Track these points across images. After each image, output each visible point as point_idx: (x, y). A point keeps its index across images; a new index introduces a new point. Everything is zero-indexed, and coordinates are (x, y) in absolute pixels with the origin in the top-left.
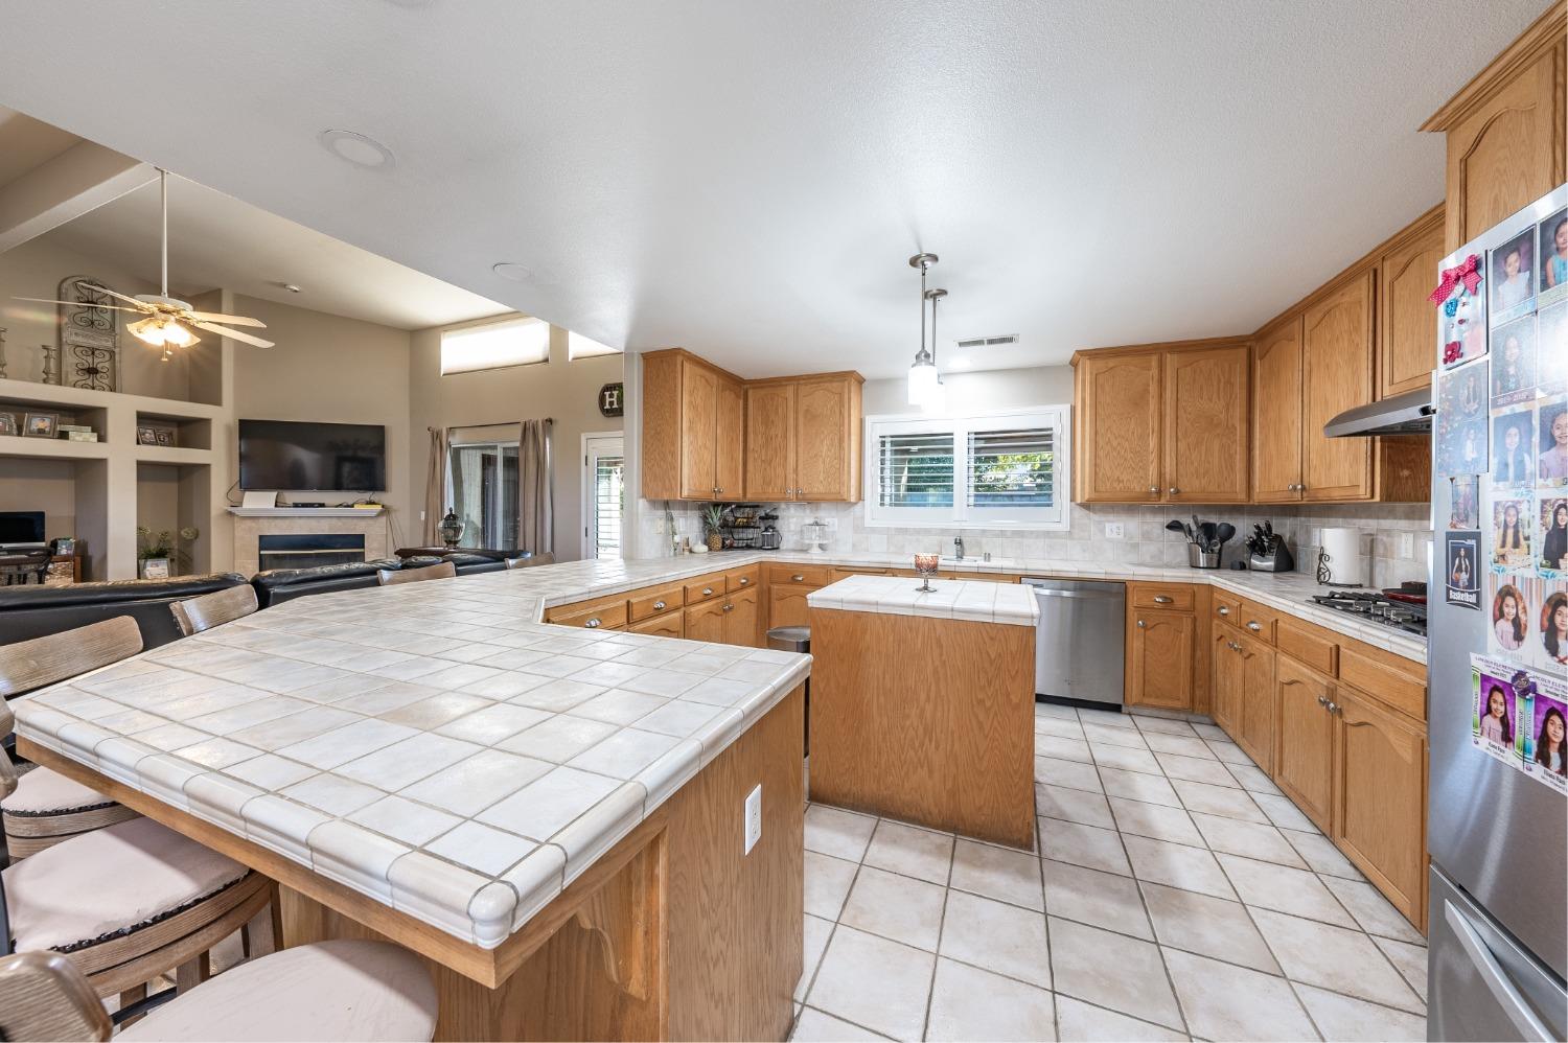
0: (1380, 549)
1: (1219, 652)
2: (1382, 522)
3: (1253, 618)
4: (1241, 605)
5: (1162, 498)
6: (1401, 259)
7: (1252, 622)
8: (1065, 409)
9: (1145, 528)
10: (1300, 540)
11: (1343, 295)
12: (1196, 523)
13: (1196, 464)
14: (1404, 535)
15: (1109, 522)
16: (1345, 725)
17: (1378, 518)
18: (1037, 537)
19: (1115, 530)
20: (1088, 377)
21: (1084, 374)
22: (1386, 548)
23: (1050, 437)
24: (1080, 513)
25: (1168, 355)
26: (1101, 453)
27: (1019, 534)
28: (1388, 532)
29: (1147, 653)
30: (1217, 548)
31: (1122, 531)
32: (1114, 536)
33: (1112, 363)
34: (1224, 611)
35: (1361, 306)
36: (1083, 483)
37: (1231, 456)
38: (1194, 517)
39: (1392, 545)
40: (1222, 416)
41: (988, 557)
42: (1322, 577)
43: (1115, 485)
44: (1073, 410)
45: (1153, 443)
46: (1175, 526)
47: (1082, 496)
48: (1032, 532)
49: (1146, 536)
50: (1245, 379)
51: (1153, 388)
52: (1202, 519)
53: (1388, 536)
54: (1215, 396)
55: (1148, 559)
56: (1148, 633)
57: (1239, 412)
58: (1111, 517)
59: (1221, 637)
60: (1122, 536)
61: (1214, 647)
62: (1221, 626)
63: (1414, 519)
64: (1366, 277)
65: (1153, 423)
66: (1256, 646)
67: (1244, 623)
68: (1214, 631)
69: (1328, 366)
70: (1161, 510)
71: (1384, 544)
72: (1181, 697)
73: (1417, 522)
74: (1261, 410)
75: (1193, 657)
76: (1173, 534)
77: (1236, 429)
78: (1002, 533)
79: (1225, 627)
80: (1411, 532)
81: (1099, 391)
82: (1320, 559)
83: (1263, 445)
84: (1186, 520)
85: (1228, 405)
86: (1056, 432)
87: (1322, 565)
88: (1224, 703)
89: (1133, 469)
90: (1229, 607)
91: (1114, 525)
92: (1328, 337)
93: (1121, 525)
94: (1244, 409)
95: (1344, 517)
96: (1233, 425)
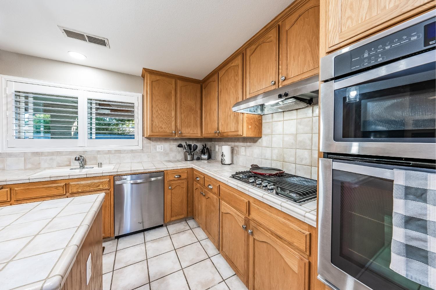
0: (235, 152)
1: (196, 194)
2: (235, 143)
3: (210, 183)
4: (204, 177)
5: (177, 135)
6: (254, 47)
7: (210, 185)
8: (140, 95)
9: (171, 147)
10: (212, 149)
11: (232, 63)
12: (186, 144)
13: (187, 123)
14: (242, 147)
15: (158, 145)
16: (254, 239)
17: (234, 142)
18: (127, 153)
19: (160, 148)
20: (149, 82)
21: (147, 80)
22: (237, 152)
23: (133, 107)
24: (146, 141)
25: (178, 81)
26: (154, 116)
27: (119, 152)
28: (237, 146)
29: (172, 199)
30: (192, 153)
31: (163, 148)
32: (160, 150)
33: (158, 78)
34: (198, 179)
35: (238, 67)
36: (147, 128)
37: (196, 121)
38: (186, 142)
39: (238, 151)
40: (194, 107)
41: (100, 165)
42: (223, 162)
43: (160, 129)
44: (143, 96)
45: (173, 114)
46: (180, 146)
47: (147, 134)
48: (125, 150)
49: (171, 150)
50: (200, 95)
51: (173, 92)
52: (188, 143)
53: (237, 148)
54: (192, 99)
55: (171, 159)
56: (172, 191)
57: (198, 106)
58: (159, 143)
59: (197, 188)
60: (162, 150)
61: (194, 192)
62: (197, 184)
63: (245, 143)
64: (241, 55)
65: (173, 106)
66: (211, 195)
67: (206, 185)
68: (194, 186)
69: (227, 89)
70: (176, 140)
71: (236, 150)
72: (184, 213)
73: (246, 143)
74: (204, 105)
75: (187, 196)
76: (180, 149)
77: (198, 112)
78: (109, 152)
79: (199, 185)
80: (244, 146)
81: (153, 88)
82: (222, 156)
83: (205, 118)
84: (184, 144)
85: (196, 103)
86: (136, 105)
87: (223, 158)
88: (198, 214)
89: (166, 123)
90: (200, 177)
91: (160, 146)
92: (227, 79)
93: (163, 146)
94: (200, 105)
95: (225, 142)
96: (197, 110)
